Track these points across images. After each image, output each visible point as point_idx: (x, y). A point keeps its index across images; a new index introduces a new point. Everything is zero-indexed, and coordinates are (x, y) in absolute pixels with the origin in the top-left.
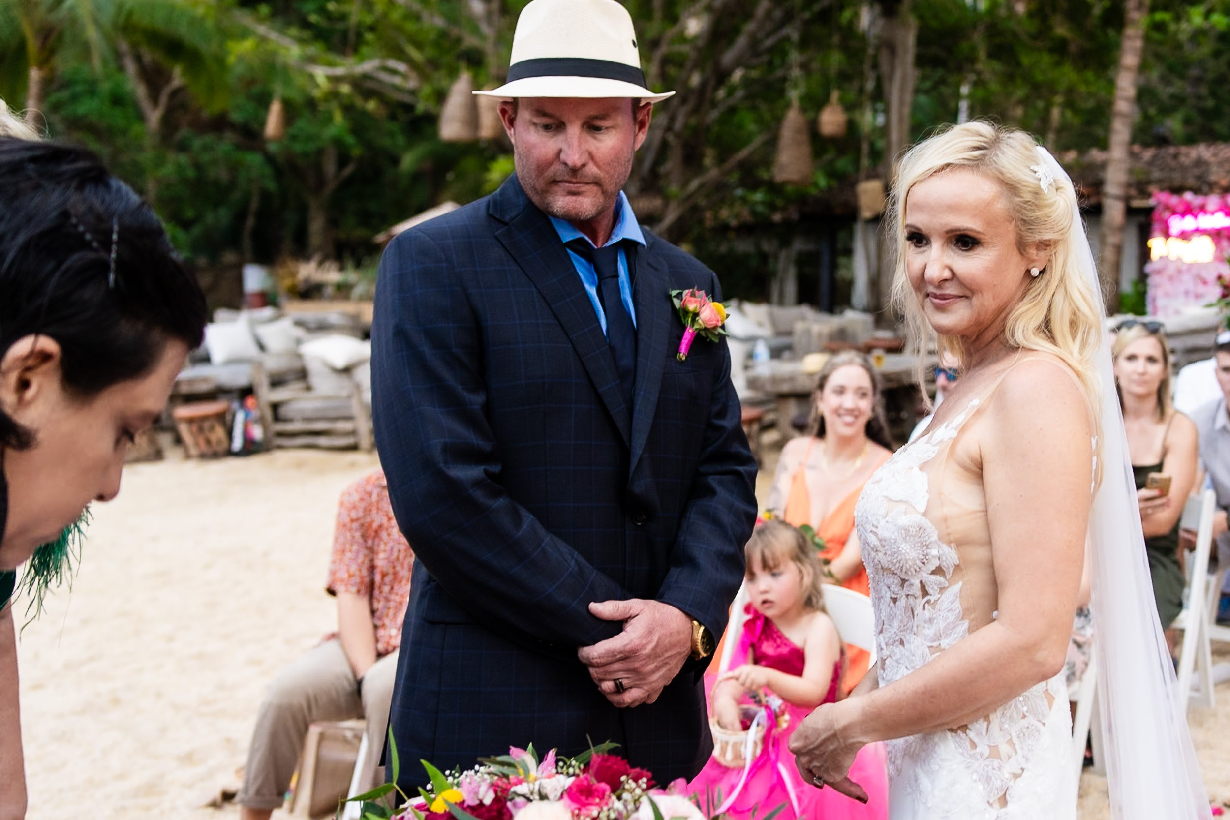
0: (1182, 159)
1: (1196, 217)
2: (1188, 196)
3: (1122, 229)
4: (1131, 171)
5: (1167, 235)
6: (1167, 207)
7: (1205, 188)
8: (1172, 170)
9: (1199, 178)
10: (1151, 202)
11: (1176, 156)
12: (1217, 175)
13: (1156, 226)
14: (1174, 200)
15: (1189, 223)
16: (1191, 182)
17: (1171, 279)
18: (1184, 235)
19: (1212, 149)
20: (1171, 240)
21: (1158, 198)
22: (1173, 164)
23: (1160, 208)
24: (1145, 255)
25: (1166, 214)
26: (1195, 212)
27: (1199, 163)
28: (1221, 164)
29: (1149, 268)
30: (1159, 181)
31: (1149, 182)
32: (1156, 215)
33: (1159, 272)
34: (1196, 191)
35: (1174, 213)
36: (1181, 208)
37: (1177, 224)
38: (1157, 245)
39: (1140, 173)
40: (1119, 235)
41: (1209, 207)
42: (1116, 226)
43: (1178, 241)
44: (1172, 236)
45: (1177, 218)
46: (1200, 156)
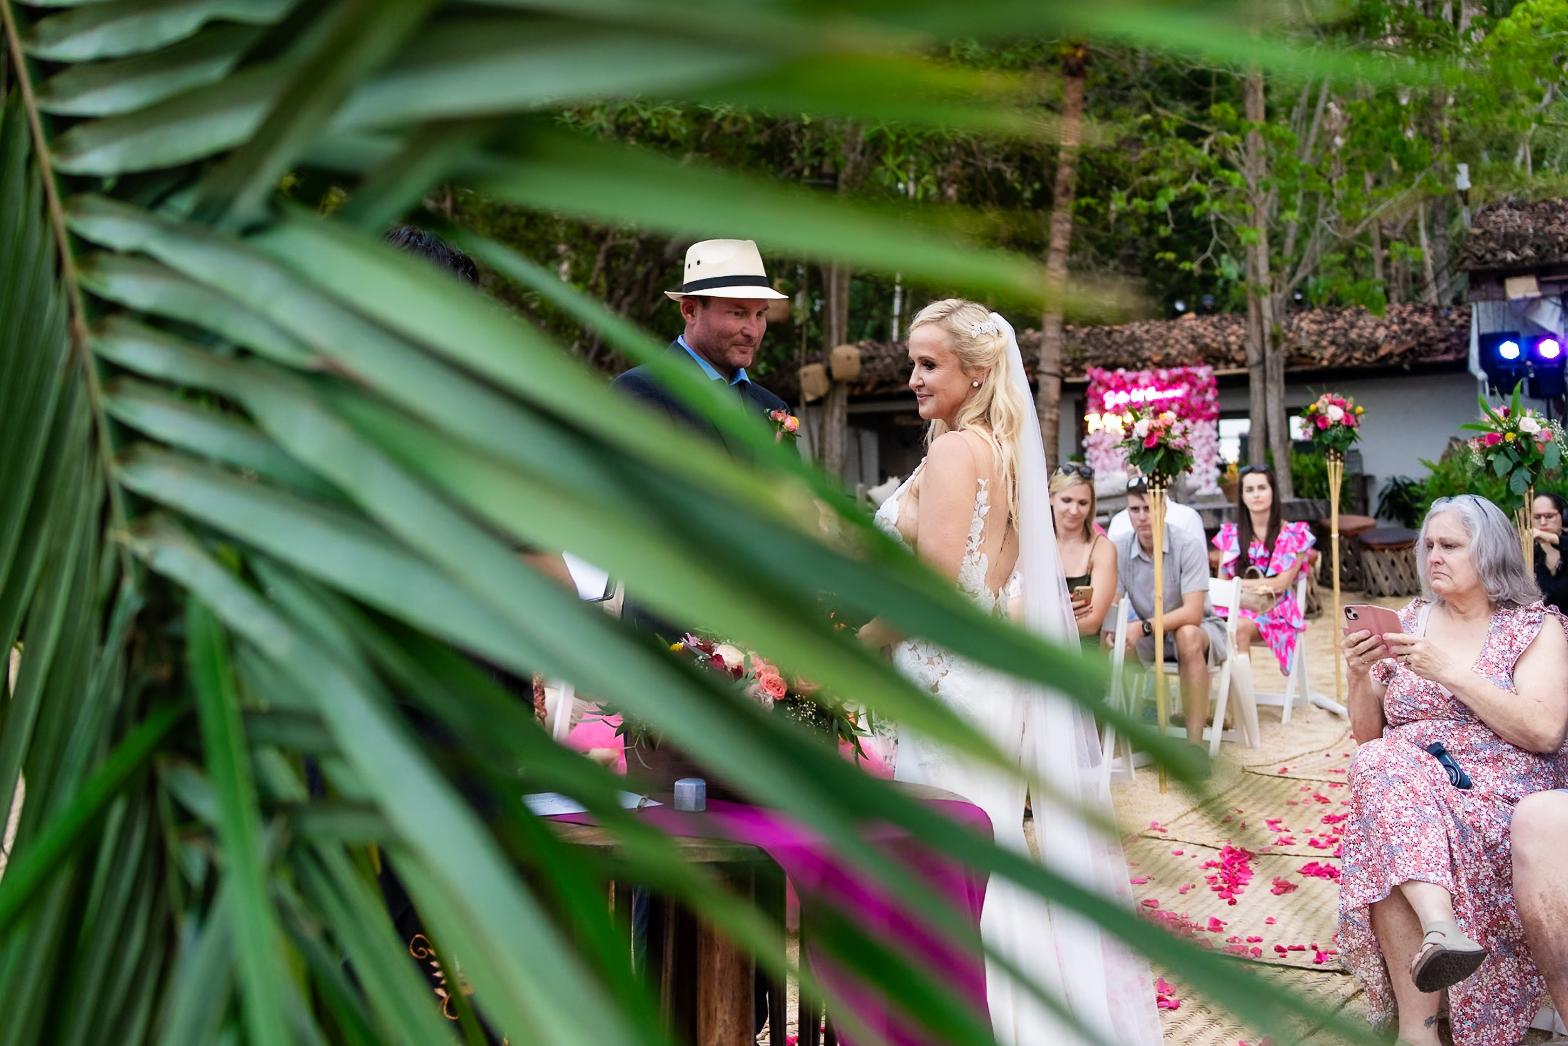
0: (1116, 336)
1: (1129, 392)
2: (1121, 371)
3: (1058, 404)
4: (1065, 350)
5: (1102, 409)
6: (1101, 383)
7: (1139, 365)
8: (1109, 347)
9: (1132, 354)
10: (1087, 378)
11: (1109, 334)
12: (1150, 351)
13: (1091, 401)
14: (1107, 375)
15: (1122, 398)
16: (1125, 358)
17: (1107, 451)
18: (1118, 410)
19: (1146, 327)
20: (1106, 415)
21: (1092, 373)
22: (1108, 342)
23: (1093, 384)
24: (1082, 430)
25: (1100, 390)
26: (1129, 387)
27: (1133, 339)
28: (1154, 340)
29: (1085, 443)
30: (1094, 358)
31: (1085, 360)
32: (1090, 390)
33: (1095, 446)
34: (1128, 368)
35: (1109, 388)
36: (1113, 384)
37: (1111, 399)
38: (1093, 419)
39: (1075, 352)
40: (1055, 410)
41: (1142, 382)
42: (1052, 402)
43: (1114, 416)
44: (1106, 411)
45: (1112, 393)
46: (1133, 333)
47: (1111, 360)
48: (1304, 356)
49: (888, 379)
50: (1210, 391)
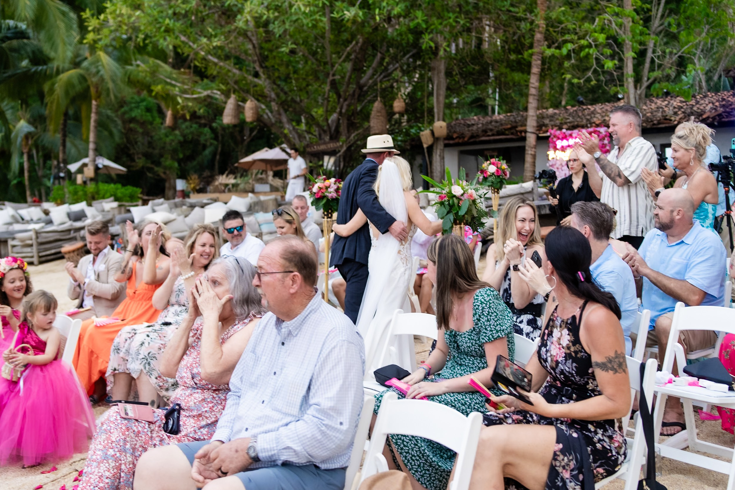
1: (568, 140)
5: (555, 149)
6: (555, 136)
10: (548, 134)
12: (597, 118)
13: (551, 145)
14: (558, 132)
15: (565, 143)
18: (563, 149)
20: (557, 151)
21: (551, 132)
23: (552, 137)
25: (555, 139)
26: (568, 138)
31: (565, 123)
32: (550, 139)
33: (552, 166)
35: (559, 138)
36: (561, 137)
37: (560, 144)
38: (551, 153)
39: (562, 120)
40: (533, 150)
41: (574, 135)
42: (532, 146)
43: (561, 152)
44: (557, 149)
45: (560, 141)
46: (595, 110)
47: (576, 123)
48: (666, 119)
49: (475, 135)
50: (606, 139)
